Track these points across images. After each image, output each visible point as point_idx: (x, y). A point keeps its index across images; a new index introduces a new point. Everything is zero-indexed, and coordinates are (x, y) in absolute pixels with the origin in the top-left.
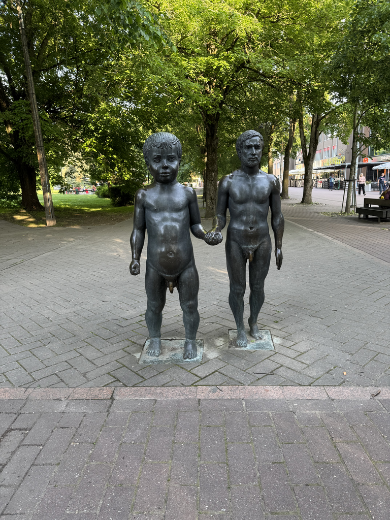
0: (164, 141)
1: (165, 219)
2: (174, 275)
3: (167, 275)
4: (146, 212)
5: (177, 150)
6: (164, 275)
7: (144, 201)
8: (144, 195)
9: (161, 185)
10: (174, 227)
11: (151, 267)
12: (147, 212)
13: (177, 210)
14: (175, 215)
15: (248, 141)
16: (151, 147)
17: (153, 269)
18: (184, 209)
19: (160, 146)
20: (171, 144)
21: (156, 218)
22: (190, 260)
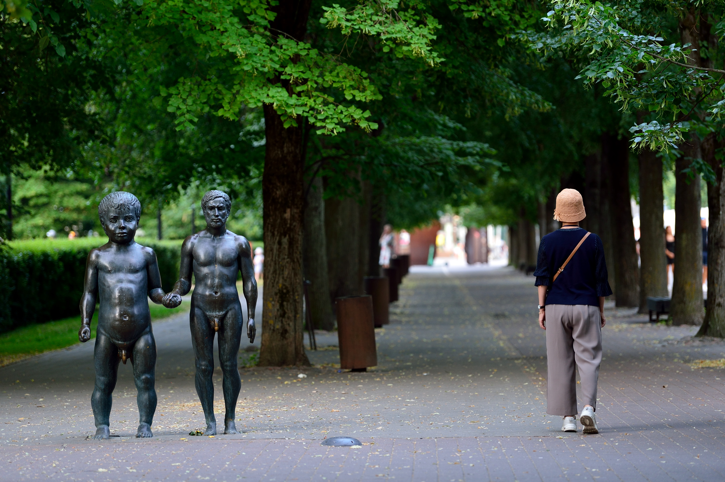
0: (121, 202)
1: (120, 281)
2: (128, 343)
3: (120, 342)
4: (99, 274)
5: (135, 210)
6: (117, 342)
7: (98, 263)
8: (98, 256)
9: (118, 245)
10: (129, 290)
11: (102, 333)
12: (101, 273)
13: (134, 271)
14: (131, 277)
15: (211, 201)
16: (108, 208)
17: (105, 335)
18: (142, 270)
19: (118, 207)
20: (129, 205)
21: (111, 280)
22: (146, 327)
